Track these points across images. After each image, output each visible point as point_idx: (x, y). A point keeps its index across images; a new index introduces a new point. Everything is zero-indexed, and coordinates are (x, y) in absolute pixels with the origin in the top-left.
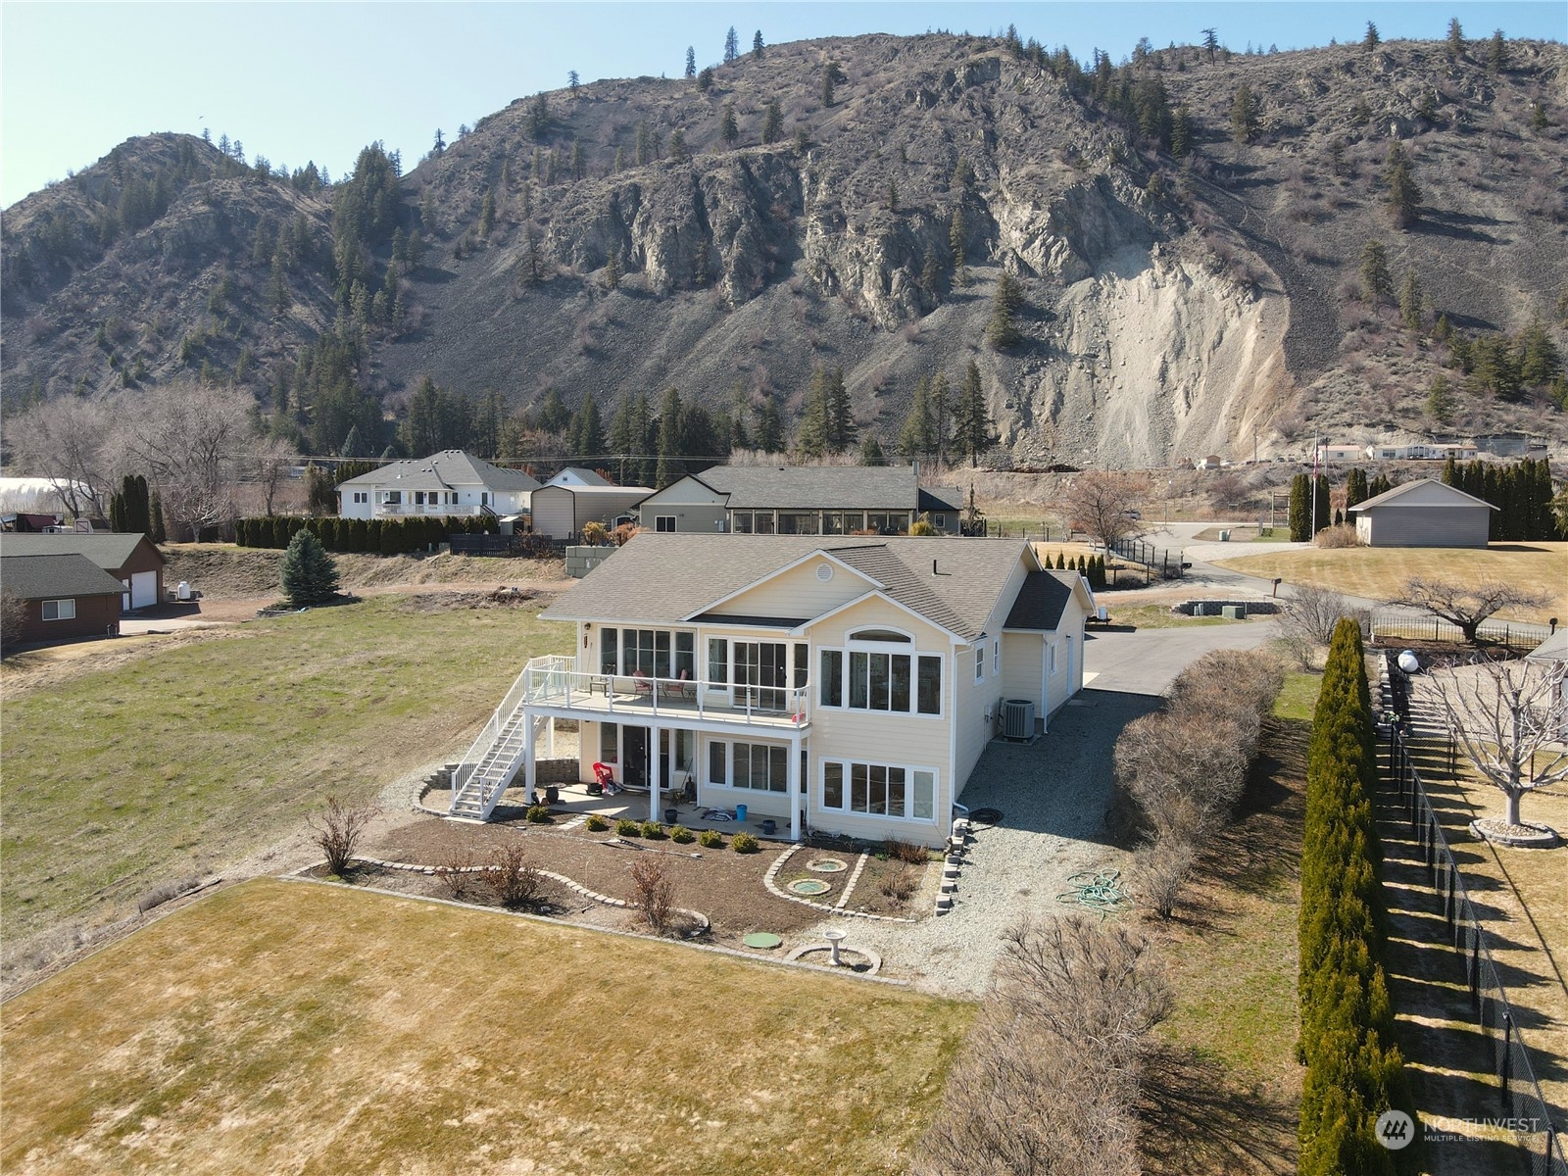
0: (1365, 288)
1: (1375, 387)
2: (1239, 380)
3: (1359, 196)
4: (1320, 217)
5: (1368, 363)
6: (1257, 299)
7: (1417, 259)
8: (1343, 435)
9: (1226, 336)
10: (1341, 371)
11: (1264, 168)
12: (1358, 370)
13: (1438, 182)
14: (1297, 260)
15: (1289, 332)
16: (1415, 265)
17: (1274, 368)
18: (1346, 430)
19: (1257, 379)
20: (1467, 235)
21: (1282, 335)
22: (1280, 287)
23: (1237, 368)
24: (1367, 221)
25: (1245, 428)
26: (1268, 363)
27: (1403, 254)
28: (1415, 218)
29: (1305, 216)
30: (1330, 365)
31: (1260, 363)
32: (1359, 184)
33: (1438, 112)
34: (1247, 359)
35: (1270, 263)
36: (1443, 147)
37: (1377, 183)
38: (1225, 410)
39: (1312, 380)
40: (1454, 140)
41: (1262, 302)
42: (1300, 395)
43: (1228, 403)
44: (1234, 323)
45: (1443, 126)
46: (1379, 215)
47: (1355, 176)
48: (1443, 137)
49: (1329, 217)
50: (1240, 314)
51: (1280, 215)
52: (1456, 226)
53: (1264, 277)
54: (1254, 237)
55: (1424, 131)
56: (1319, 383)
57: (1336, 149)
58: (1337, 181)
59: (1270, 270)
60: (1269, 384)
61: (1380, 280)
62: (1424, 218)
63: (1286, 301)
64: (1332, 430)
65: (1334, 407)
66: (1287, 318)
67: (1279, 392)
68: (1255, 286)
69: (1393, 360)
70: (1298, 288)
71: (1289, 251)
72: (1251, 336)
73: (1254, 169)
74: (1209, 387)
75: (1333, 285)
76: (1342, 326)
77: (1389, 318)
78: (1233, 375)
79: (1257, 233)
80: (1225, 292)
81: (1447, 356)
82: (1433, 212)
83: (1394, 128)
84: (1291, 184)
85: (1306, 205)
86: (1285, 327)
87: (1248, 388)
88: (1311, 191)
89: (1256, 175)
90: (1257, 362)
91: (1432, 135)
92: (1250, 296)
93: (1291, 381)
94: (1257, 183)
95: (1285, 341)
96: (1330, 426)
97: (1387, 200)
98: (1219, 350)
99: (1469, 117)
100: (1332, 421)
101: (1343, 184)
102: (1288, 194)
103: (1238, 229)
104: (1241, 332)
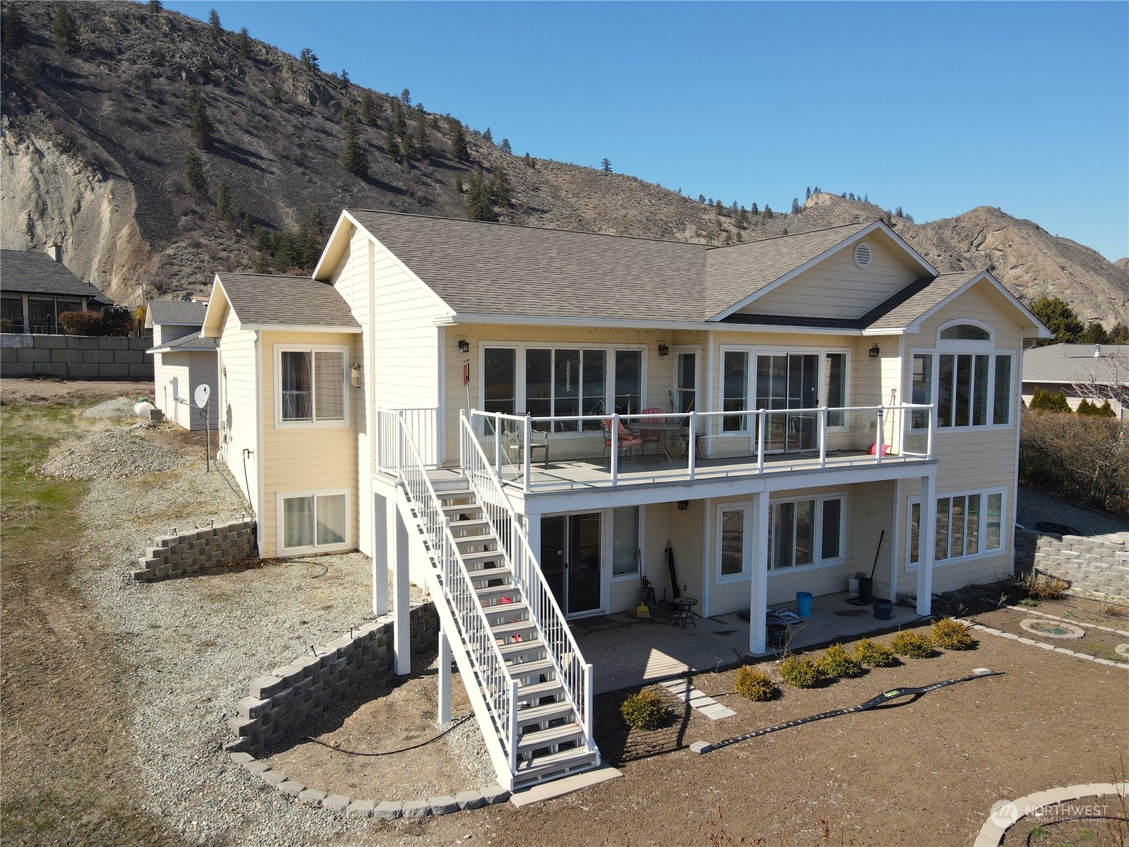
0: (188, 186)
1: (213, 258)
2: (102, 242)
3: (167, 118)
4: (142, 128)
5: (203, 241)
6: (105, 179)
7: (217, 172)
8: (201, 291)
9: (83, 204)
10: (184, 244)
11: (86, 77)
12: (198, 245)
13: (221, 122)
14: (131, 156)
15: (138, 209)
16: (217, 176)
17: (131, 236)
18: (202, 287)
19: (118, 243)
20: (246, 162)
21: (133, 211)
22: (123, 174)
23: (99, 233)
24: (177, 137)
25: (115, 282)
26: (125, 231)
27: (208, 167)
28: (210, 144)
29: (130, 123)
30: (174, 239)
31: (118, 230)
32: (165, 108)
33: (213, 73)
34: (106, 227)
35: (110, 153)
36: (220, 99)
37: (180, 112)
38: (95, 265)
39: (164, 248)
40: (225, 95)
41: (111, 183)
42: (157, 259)
43: (97, 259)
44: (88, 196)
45: (217, 84)
46: (184, 136)
47: (162, 102)
48: (218, 91)
49: (149, 129)
50: (93, 189)
51: (108, 118)
52: (236, 154)
53: (108, 163)
54: (92, 130)
55: (205, 84)
56: (170, 251)
57: (146, 78)
58: (149, 103)
59: (111, 159)
60: (130, 248)
61: (199, 182)
62: (216, 144)
63: (130, 185)
64: (191, 286)
65: (187, 270)
66: (133, 198)
67: (138, 258)
68: (102, 170)
69: (220, 241)
70: (134, 176)
71: (124, 149)
72: (106, 209)
73: (79, 76)
74: (77, 245)
75: (162, 180)
76: (177, 210)
77: (213, 212)
78: (97, 237)
79: (92, 126)
80: (77, 169)
81: (255, 243)
82: (221, 142)
83: (184, 75)
84: (114, 96)
85: (129, 115)
86: (134, 206)
87: (111, 249)
88: (130, 105)
89: (81, 81)
90: (115, 231)
91: (209, 88)
92: (99, 176)
93: (147, 247)
94: (83, 88)
95: (137, 216)
96: (190, 284)
97: (189, 126)
98: (80, 216)
99: (232, 83)
100: (190, 280)
101: (154, 106)
102: (112, 103)
103: (77, 120)
104: (96, 204)
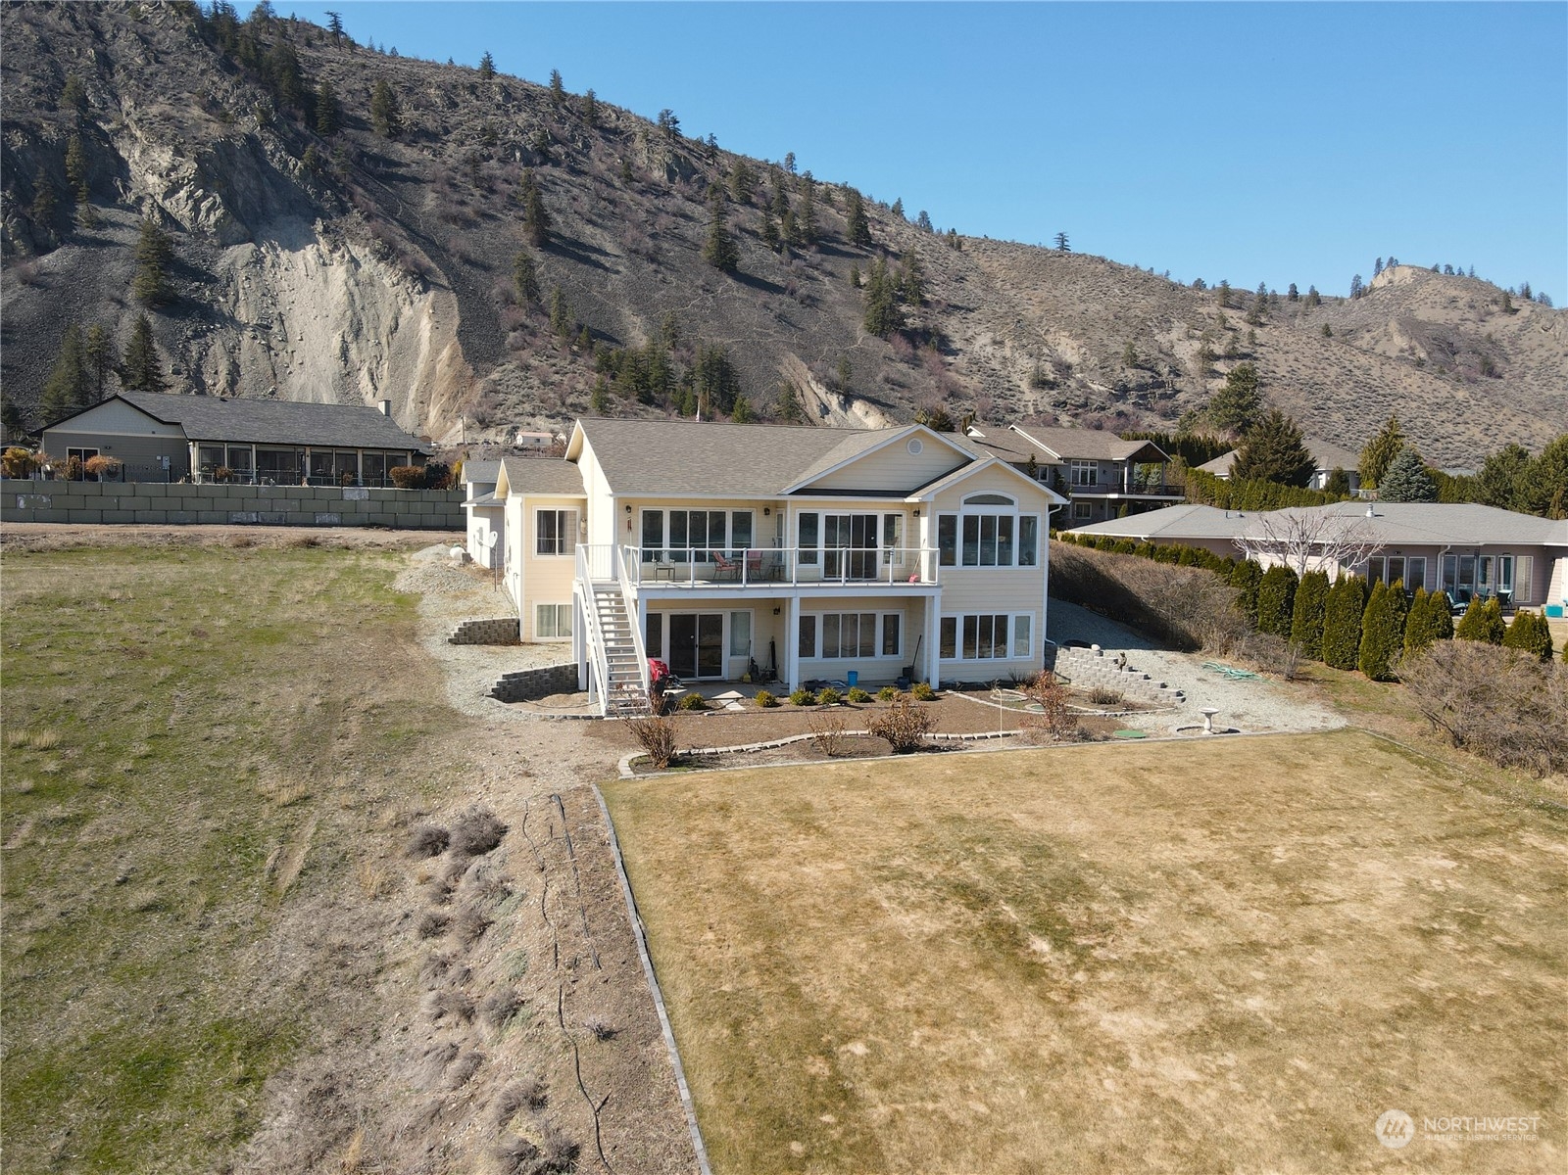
0: (518, 294)
1: (544, 383)
2: (421, 366)
3: (497, 210)
4: (468, 224)
5: (534, 362)
6: (426, 290)
7: (553, 275)
8: (529, 424)
9: (400, 321)
10: (511, 367)
11: (408, 165)
12: (526, 368)
13: (559, 211)
14: (454, 260)
15: (460, 326)
16: (552, 280)
17: (452, 358)
18: (530, 420)
19: (438, 367)
20: (587, 261)
21: (455, 328)
22: (445, 283)
23: (418, 355)
24: (508, 234)
25: (434, 412)
26: (446, 353)
27: (542, 269)
28: (546, 240)
29: (454, 219)
30: (500, 362)
31: (438, 352)
32: (496, 198)
33: (550, 149)
34: (425, 348)
35: (432, 258)
36: (559, 182)
37: (512, 202)
38: (412, 395)
39: (488, 372)
40: (566, 177)
41: (431, 294)
42: (480, 385)
43: (414, 387)
44: (407, 311)
45: (557, 163)
46: (516, 231)
47: (492, 191)
48: (557, 172)
49: (476, 225)
50: (412, 303)
51: (431, 215)
52: (576, 251)
53: (429, 271)
54: (412, 231)
55: (542, 164)
56: (495, 376)
57: (474, 162)
58: (477, 193)
59: (433, 265)
60: (451, 373)
61: (531, 289)
62: (553, 240)
63: (453, 295)
64: (518, 419)
65: (513, 399)
66: (456, 312)
67: (460, 383)
68: (422, 279)
69: (553, 361)
70: (460, 286)
71: (447, 251)
72: (425, 326)
73: (399, 165)
74: (393, 371)
75: (489, 287)
76: (505, 326)
77: (545, 325)
78: (415, 361)
79: (413, 226)
80: (395, 280)
81: (593, 363)
82: (559, 236)
83: (518, 154)
84: (438, 186)
85: (454, 209)
86: (457, 321)
87: (430, 374)
88: (456, 197)
89: (402, 171)
90: (436, 352)
91: (547, 169)
92: (419, 287)
93: (470, 372)
94: (404, 179)
95: (459, 333)
96: (516, 415)
97: (522, 219)
98: (397, 335)
99: (575, 160)
100: (517, 411)
101: (482, 196)
102: (435, 195)
103: (396, 220)
104: (415, 321)
